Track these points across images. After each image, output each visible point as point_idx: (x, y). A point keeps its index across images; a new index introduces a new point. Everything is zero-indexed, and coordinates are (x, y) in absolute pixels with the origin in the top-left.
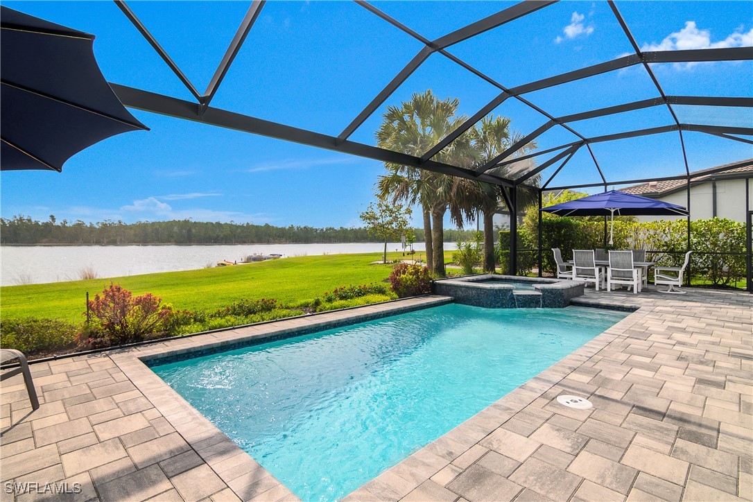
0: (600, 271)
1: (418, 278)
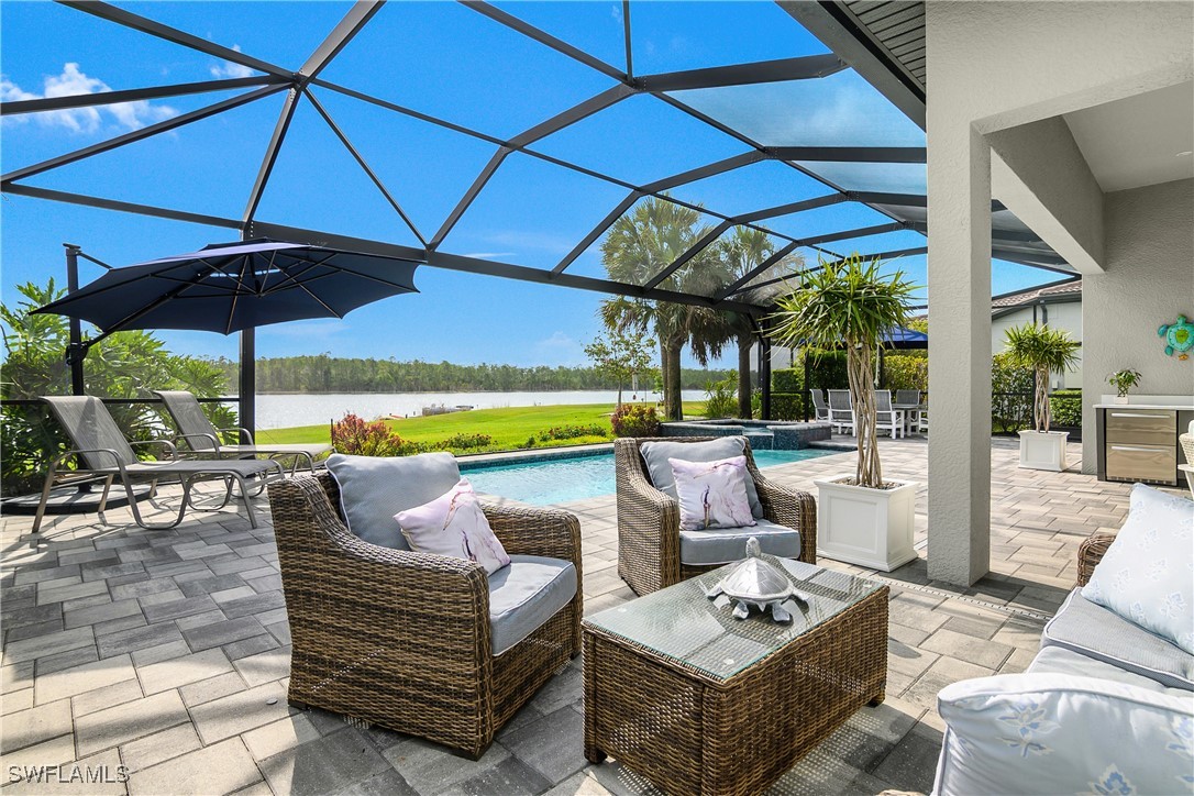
0: (899, 414)
1: (642, 419)
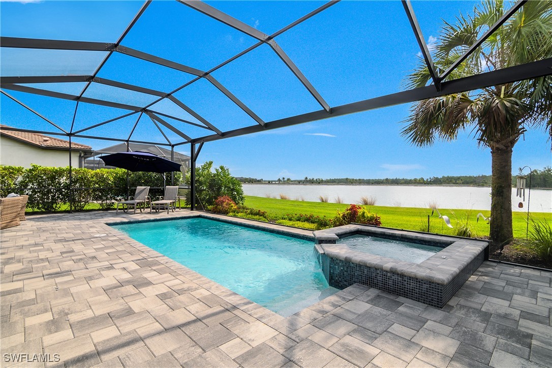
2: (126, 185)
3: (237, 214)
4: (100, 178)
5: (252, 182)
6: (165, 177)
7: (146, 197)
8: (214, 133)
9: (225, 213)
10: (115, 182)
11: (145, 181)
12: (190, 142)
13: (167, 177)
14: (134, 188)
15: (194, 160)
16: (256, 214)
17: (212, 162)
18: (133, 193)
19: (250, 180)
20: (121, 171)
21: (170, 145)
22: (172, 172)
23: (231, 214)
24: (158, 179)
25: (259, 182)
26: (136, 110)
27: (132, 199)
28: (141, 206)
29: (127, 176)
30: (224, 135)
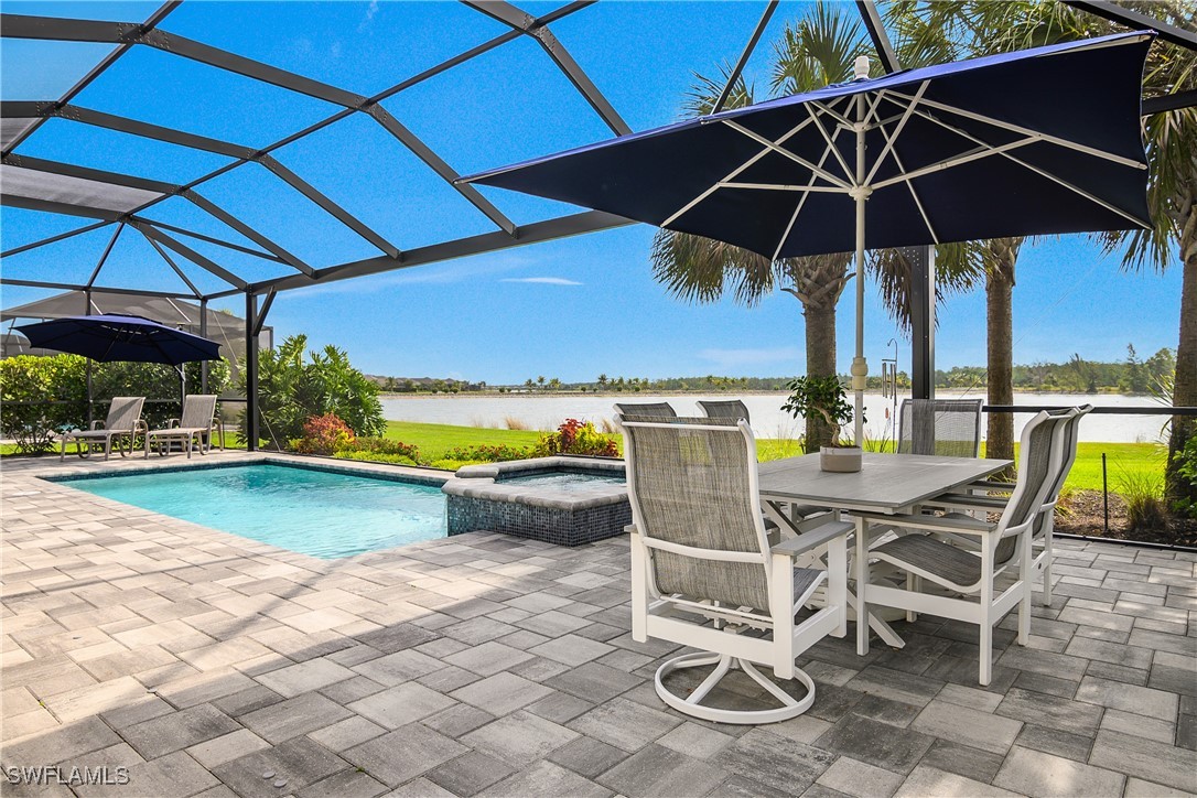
2: (85, 393)
3: (352, 454)
4: (17, 379)
5: (455, 392)
6: (183, 374)
7: (136, 421)
8: (294, 271)
9: (327, 452)
10: (56, 389)
11: (135, 384)
12: (244, 291)
13: (190, 373)
14: (104, 401)
15: (253, 332)
16: (392, 452)
17: (304, 338)
18: (103, 413)
19: (450, 386)
20: (70, 361)
21: (197, 297)
22: (204, 362)
23: (339, 454)
24: (166, 380)
25: (476, 389)
26: (108, 216)
27: (100, 426)
28: (122, 443)
29: (87, 373)
30: (318, 276)
